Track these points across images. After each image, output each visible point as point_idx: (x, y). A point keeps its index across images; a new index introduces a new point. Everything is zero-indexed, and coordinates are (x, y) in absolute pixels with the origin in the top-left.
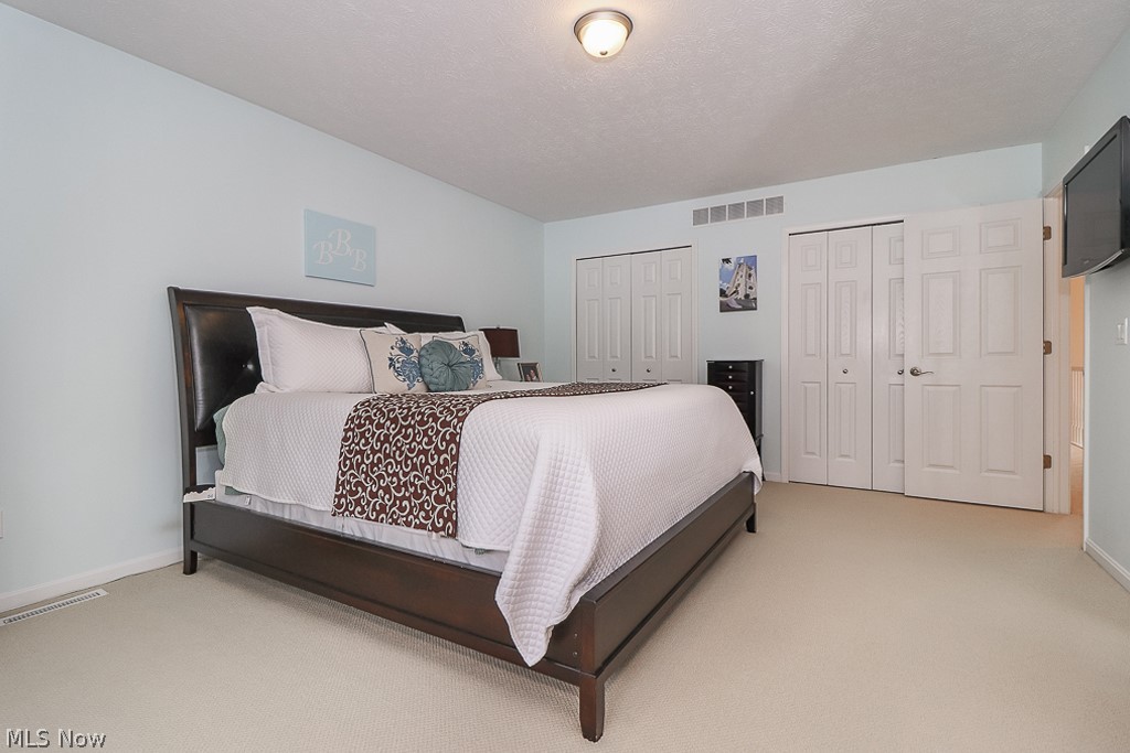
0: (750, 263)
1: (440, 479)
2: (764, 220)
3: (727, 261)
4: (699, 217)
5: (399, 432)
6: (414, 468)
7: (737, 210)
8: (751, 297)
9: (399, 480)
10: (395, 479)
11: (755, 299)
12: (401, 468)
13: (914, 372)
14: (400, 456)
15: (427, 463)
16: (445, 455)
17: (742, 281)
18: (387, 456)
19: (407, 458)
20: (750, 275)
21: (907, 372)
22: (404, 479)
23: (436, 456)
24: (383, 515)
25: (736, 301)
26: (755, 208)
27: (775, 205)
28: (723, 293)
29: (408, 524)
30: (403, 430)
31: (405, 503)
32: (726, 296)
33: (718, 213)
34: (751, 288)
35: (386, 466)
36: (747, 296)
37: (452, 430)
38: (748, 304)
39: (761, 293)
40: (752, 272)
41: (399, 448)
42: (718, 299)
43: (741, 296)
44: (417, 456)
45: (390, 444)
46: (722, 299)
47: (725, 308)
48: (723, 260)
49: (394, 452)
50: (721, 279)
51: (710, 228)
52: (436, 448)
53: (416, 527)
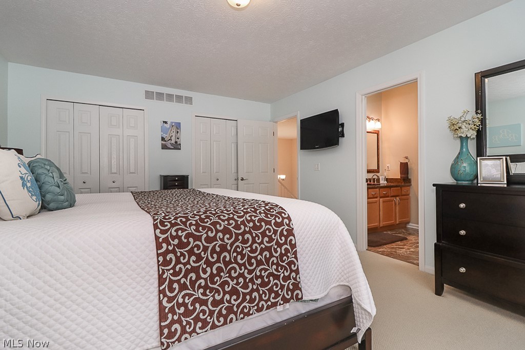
0: (178, 126)
1: (284, 264)
2: (183, 106)
3: (166, 122)
4: (149, 95)
5: (237, 240)
6: (259, 263)
7: (170, 97)
8: (178, 143)
9: (245, 278)
10: (241, 280)
11: (180, 144)
12: (246, 268)
13: (242, 179)
14: (242, 259)
15: (271, 256)
16: (285, 246)
17: (174, 134)
18: (227, 264)
19: (250, 258)
20: (178, 132)
21: (240, 179)
22: (249, 277)
23: (279, 249)
24: (232, 316)
25: (171, 144)
26: (179, 99)
27: (189, 100)
28: (163, 139)
29: (259, 310)
30: (240, 237)
31: (255, 294)
32: (165, 141)
33: (160, 96)
34: (178, 138)
35: (229, 272)
36: (176, 142)
37: (287, 227)
38: (177, 146)
39: (183, 142)
40: (179, 131)
41: (241, 253)
42: (160, 142)
43: (173, 142)
44: (261, 254)
45: (229, 252)
46: (162, 142)
47: (164, 147)
48: (164, 122)
49: (235, 258)
50: (162, 131)
51: (154, 103)
52: (278, 243)
53: (268, 308)
